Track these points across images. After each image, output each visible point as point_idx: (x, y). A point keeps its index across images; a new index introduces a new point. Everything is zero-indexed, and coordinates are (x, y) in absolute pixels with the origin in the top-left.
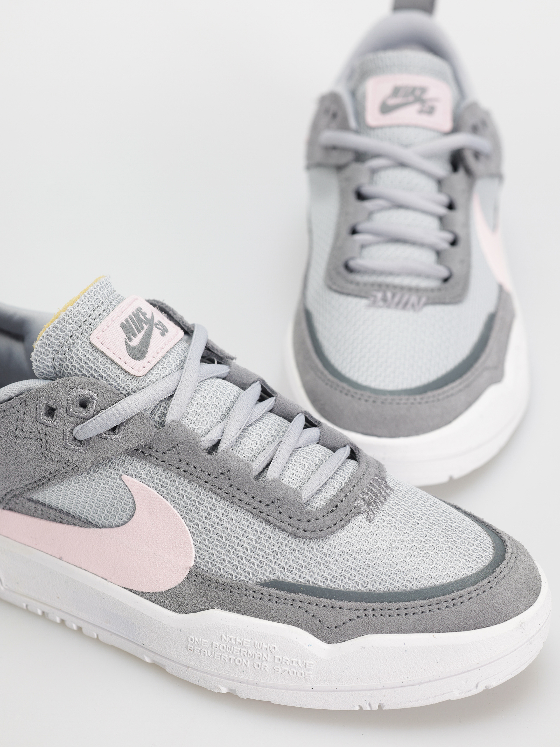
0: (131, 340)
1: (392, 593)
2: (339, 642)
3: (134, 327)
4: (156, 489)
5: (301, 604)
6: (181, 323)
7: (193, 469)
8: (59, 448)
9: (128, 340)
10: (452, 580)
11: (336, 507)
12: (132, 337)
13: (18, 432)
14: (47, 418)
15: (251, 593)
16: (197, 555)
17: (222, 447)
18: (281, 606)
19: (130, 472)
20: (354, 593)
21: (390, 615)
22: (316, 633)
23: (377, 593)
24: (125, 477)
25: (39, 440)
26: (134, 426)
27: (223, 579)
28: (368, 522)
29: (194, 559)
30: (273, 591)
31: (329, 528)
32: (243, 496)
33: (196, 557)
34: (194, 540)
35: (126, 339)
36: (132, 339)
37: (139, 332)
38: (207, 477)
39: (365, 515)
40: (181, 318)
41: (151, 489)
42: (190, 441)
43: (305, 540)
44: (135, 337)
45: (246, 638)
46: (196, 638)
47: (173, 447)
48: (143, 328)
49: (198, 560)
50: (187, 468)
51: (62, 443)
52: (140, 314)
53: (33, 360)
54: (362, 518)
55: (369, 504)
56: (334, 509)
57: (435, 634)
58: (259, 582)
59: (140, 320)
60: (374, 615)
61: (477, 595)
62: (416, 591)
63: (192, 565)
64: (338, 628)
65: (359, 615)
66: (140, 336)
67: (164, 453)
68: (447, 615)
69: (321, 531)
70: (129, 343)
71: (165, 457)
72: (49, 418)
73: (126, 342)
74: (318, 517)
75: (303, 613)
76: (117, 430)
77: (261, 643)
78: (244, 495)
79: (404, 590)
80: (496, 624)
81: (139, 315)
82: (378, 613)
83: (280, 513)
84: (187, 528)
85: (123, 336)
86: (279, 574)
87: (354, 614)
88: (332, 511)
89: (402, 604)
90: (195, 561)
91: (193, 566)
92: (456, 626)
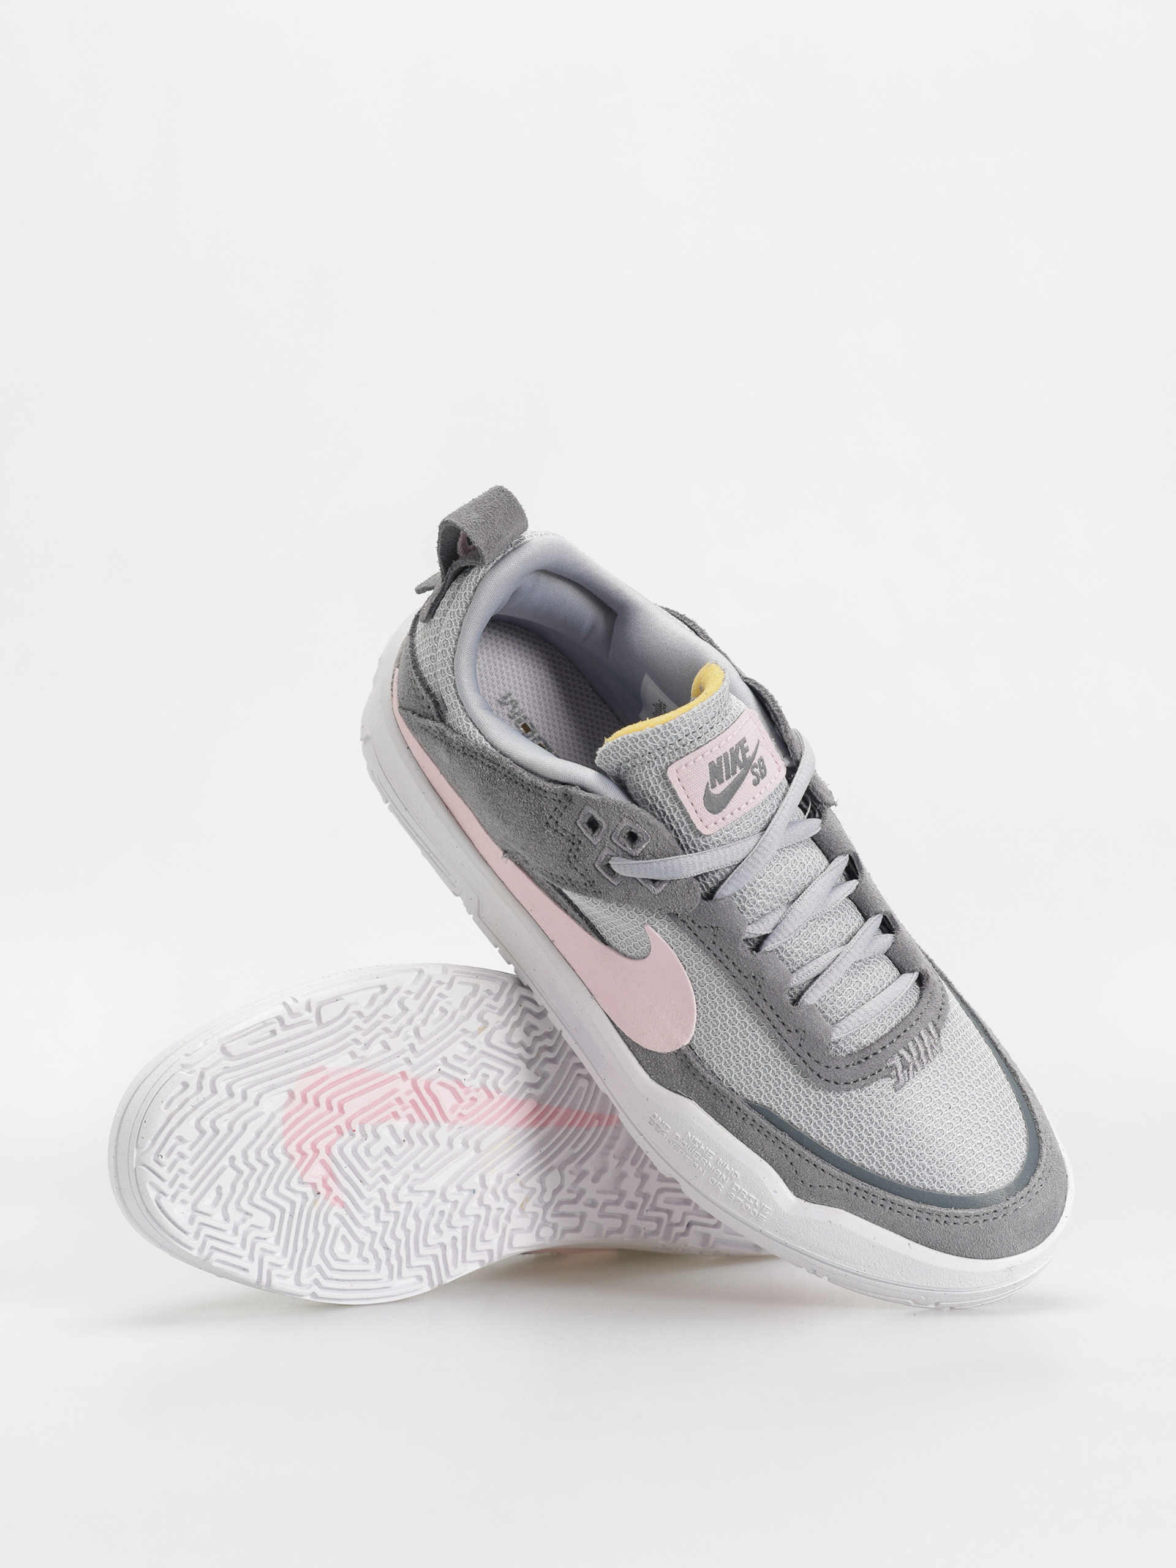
0: (714, 786)
1: (885, 1180)
2: (808, 1201)
3: (724, 771)
4: (677, 953)
5: (783, 1146)
6: (789, 745)
7: (725, 958)
8: (588, 864)
9: (710, 786)
10: (957, 1194)
11: (866, 1059)
12: (717, 782)
13: (550, 822)
14: (588, 828)
15: (735, 1108)
16: (695, 1037)
17: (768, 946)
18: (762, 1137)
19: (655, 925)
20: (845, 1161)
21: (872, 1202)
22: (787, 1181)
23: (869, 1173)
24: (648, 928)
25: (570, 844)
26: (677, 890)
27: (712, 1079)
28: (893, 1091)
29: (690, 1039)
30: (759, 1119)
31: (846, 1083)
32: (767, 1009)
33: (693, 1038)
34: (698, 1021)
35: (708, 784)
36: (716, 786)
37: (728, 777)
38: (736, 972)
39: (893, 1081)
40: (791, 740)
41: (672, 951)
42: (732, 930)
43: (814, 1084)
44: (720, 784)
45: (712, 1150)
46: (660, 1118)
47: (712, 927)
48: (734, 773)
49: (694, 1042)
50: (719, 954)
51: (594, 861)
52: (740, 750)
53: (598, 755)
54: (888, 1082)
55: (905, 1067)
56: (863, 1061)
57: (913, 1244)
58: (748, 1100)
59: (735, 761)
60: (855, 1194)
61: (976, 1222)
62: (912, 1189)
63: (686, 1044)
64: (812, 1188)
65: (840, 1186)
66: (727, 783)
67: (699, 927)
68: (933, 1230)
69: (837, 1083)
70: (711, 789)
71: (701, 933)
72: (590, 830)
73: (707, 787)
74: (839, 1066)
75: (782, 1156)
76: (658, 883)
77: (725, 1163)
78: (769, 1009)
79: (900, 1181)
80: (983, 1259)
81: (738, 754)
82: (861, 1194)
83: (800, 1045)
84: (695, 1006)
85: (707, 778)
86: (773, 1104)
87: (835, 1183)
88: (859, 1062)
89: (889, 1196)
90: (691, 1041)
91: (686, 1046)
92: (938, 1245)
